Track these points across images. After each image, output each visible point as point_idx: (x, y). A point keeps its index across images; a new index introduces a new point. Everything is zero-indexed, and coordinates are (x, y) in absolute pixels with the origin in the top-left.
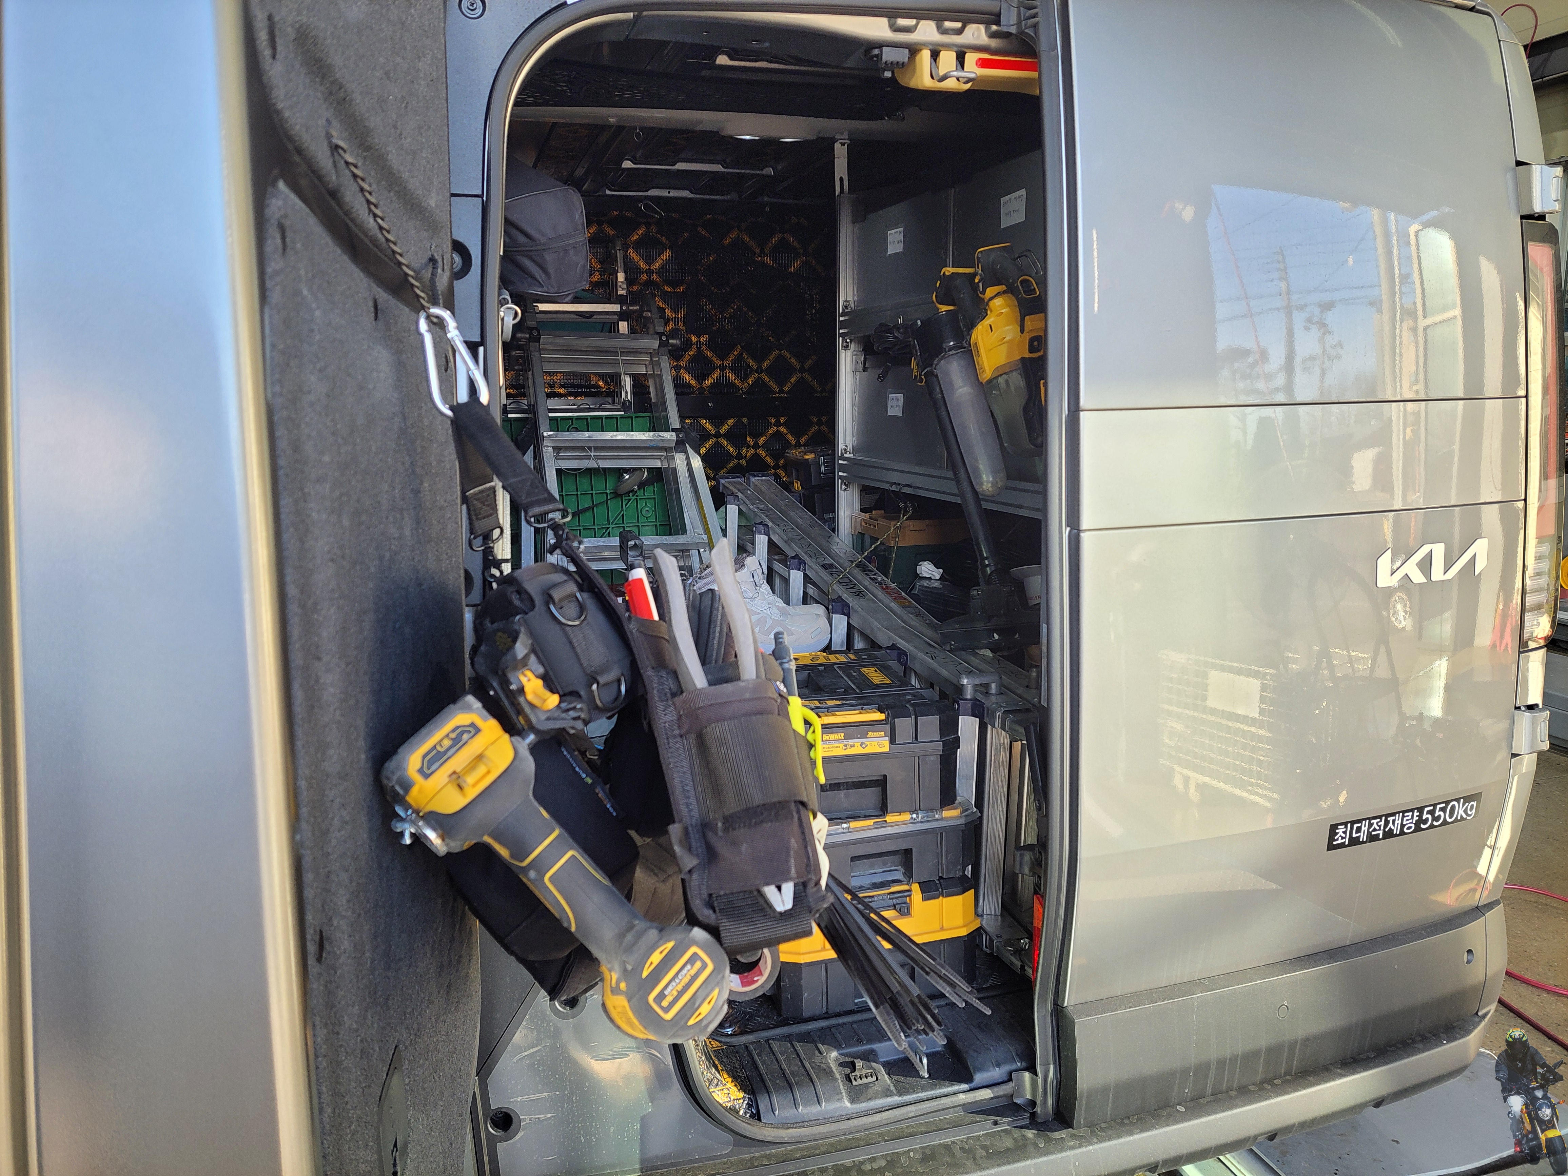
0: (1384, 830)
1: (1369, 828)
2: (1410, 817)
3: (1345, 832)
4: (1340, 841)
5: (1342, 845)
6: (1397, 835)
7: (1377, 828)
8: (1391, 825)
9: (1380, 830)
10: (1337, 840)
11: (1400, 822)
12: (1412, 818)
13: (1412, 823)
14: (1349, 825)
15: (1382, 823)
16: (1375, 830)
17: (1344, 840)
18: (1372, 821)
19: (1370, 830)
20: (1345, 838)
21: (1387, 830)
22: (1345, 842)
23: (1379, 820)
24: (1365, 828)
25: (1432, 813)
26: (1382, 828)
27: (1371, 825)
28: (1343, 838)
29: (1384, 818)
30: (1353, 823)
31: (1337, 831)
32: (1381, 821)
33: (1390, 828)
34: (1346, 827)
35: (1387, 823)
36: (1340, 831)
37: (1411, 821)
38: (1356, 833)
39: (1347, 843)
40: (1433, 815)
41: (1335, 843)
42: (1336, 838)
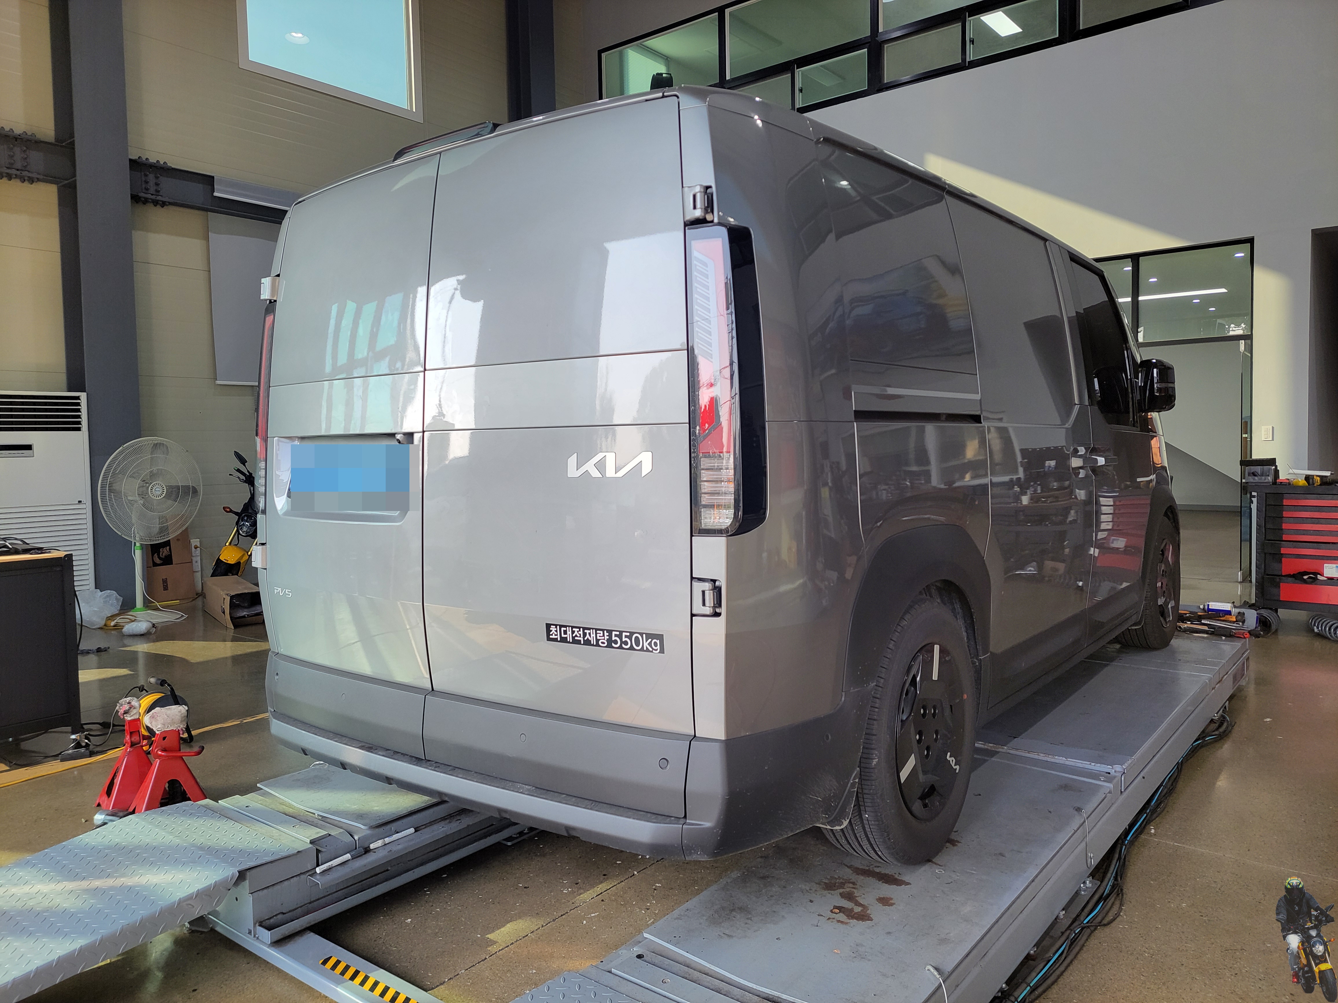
0: (584, 638)
1: (572, 634)
2: (602, 635)
3: (556, 631)
4: (554, 637)
5: (555, 640)
6: (593, 645)
7: (579, 635)
8: (588, 636)
9: (580, 637)
10: (552, 635)
11: (594, 635)
12: (604, 636)
13: (604, 639)
14: (558, 627)
15: (581, 632)
16: (576, 636)
17: (556, 637)
18: (574, 629)
19: (574, 635)
20: (557, 635)
21: (586, 639)
22: (557, 638)
23: (578, 630)
24: (569, 633)
25: (620, 636)
26: (582, 636)
27: (573, 632)
28: (555, 635)
29: (581, 629)
30: (561, 626)
31: (551, 629)
32: (580, 631)
33: (588, 638)
34: (556, 627)
35: (585, 634)
36: (553, 628)
37: (603, 638)
38: (564, 634)
39: (559, 639)
40: (621, 639)
41: (551, 637)
42: (551, 633)
